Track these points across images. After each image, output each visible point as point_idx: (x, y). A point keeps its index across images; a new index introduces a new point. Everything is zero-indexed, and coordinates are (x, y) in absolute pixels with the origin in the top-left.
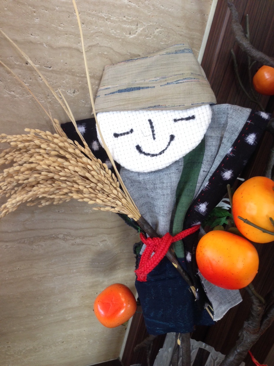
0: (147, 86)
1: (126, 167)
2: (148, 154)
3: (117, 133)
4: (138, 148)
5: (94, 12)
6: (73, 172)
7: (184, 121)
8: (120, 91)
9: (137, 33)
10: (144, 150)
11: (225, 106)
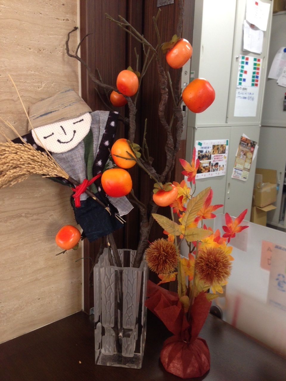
0: (55, 110)
1: (55, 152)
2: (65, 143)
3: (45, 136)
4: (59, 141)
5: (17, 80)
6: (27, 159)
7: (78, 123)
8: (41, 116)
9: (42, 87)
10: (62, 141)
11: (96, 112)
